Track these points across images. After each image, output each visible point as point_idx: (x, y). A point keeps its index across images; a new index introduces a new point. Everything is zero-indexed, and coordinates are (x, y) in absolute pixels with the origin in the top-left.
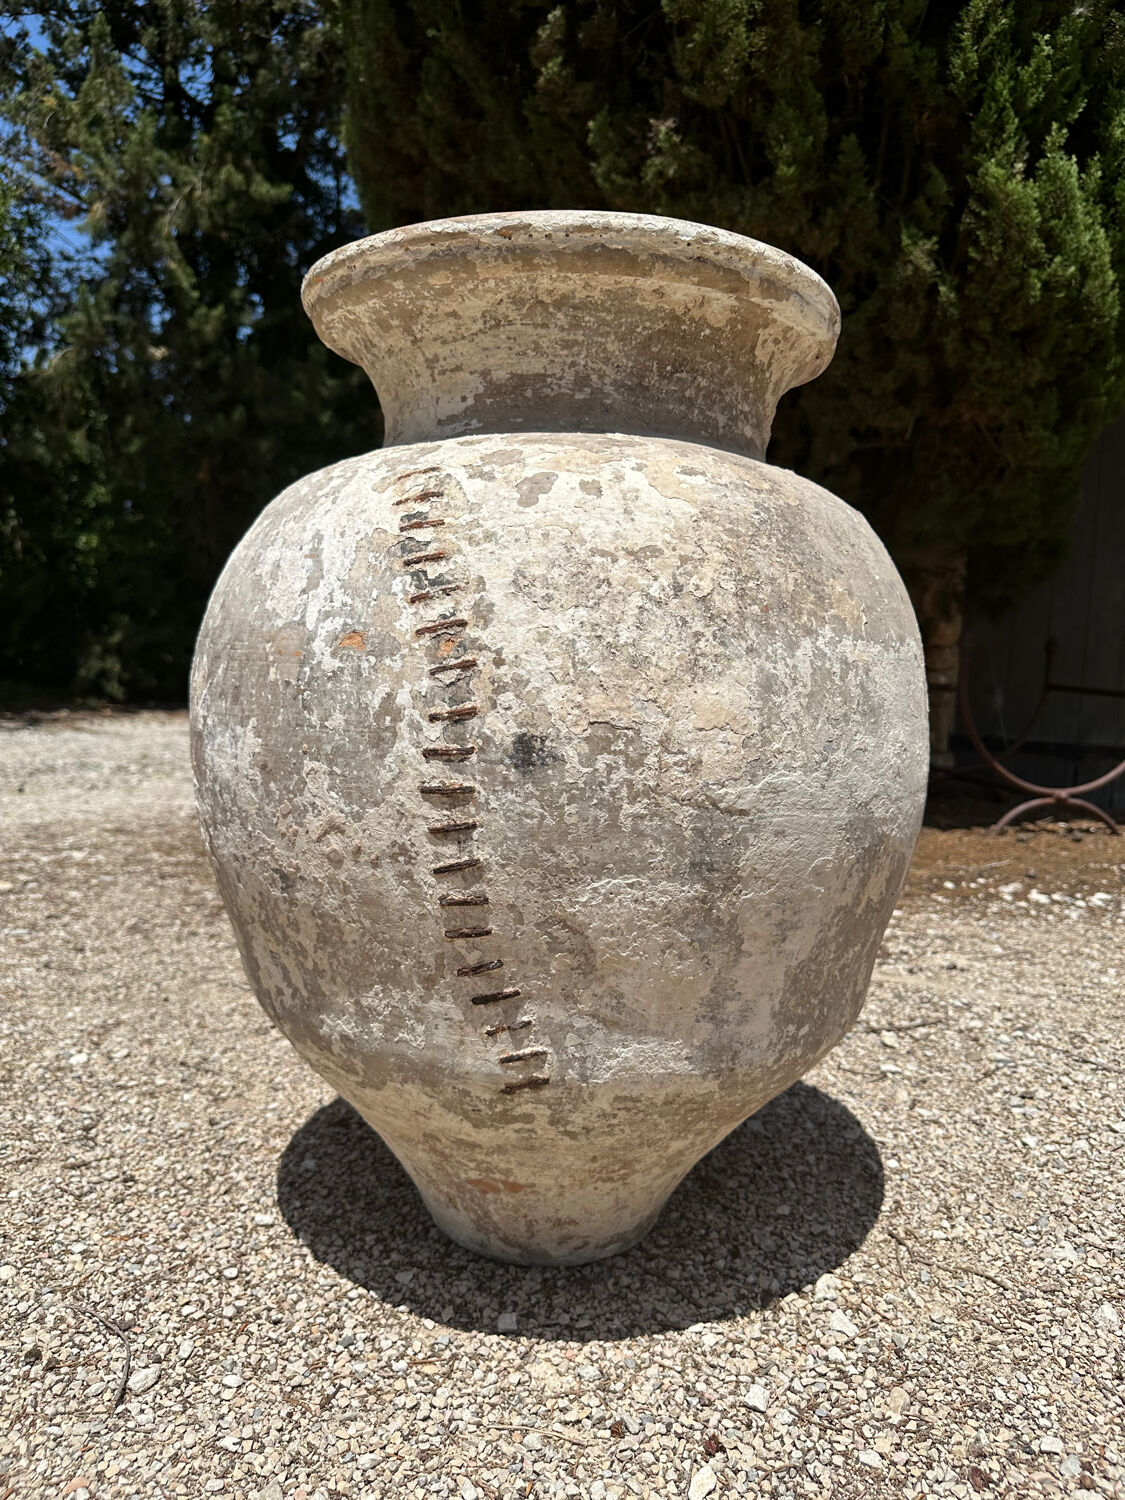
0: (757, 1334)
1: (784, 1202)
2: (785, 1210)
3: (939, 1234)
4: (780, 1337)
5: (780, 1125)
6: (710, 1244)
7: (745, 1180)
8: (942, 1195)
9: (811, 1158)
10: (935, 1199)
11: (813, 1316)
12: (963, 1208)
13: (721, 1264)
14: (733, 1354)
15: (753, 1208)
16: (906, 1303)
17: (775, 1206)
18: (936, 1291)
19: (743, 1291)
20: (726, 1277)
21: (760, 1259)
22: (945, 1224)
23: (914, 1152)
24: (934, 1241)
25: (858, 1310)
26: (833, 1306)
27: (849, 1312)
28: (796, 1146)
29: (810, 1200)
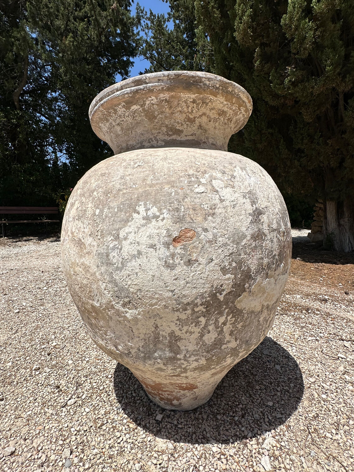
0: (232, 454)
1: (272, 400)
2: (271, 404)
3: (329, 435)
4: (240, 459)
5: (287, 369)
6: (237, 409)
7: (263, 387)
8: (339, 417)
9: (292, 385)
10: (335, 418)
11: (257, 455)
12: (345, 427)
13: (236, 418)
14: (219, 459)
15: (260, 399)
16: (299, 463)
17: (268, 401)
18: (315, 463)
19: (238, 433)
20: (236, 424)
21: (251, 421)
22: (334, 431)
23: (335, 394)
24: (325, 437)
25: (277, 459)
26: (267, 453)
27: (272, 458)
28: (289, 378)
29: (283, 402)
